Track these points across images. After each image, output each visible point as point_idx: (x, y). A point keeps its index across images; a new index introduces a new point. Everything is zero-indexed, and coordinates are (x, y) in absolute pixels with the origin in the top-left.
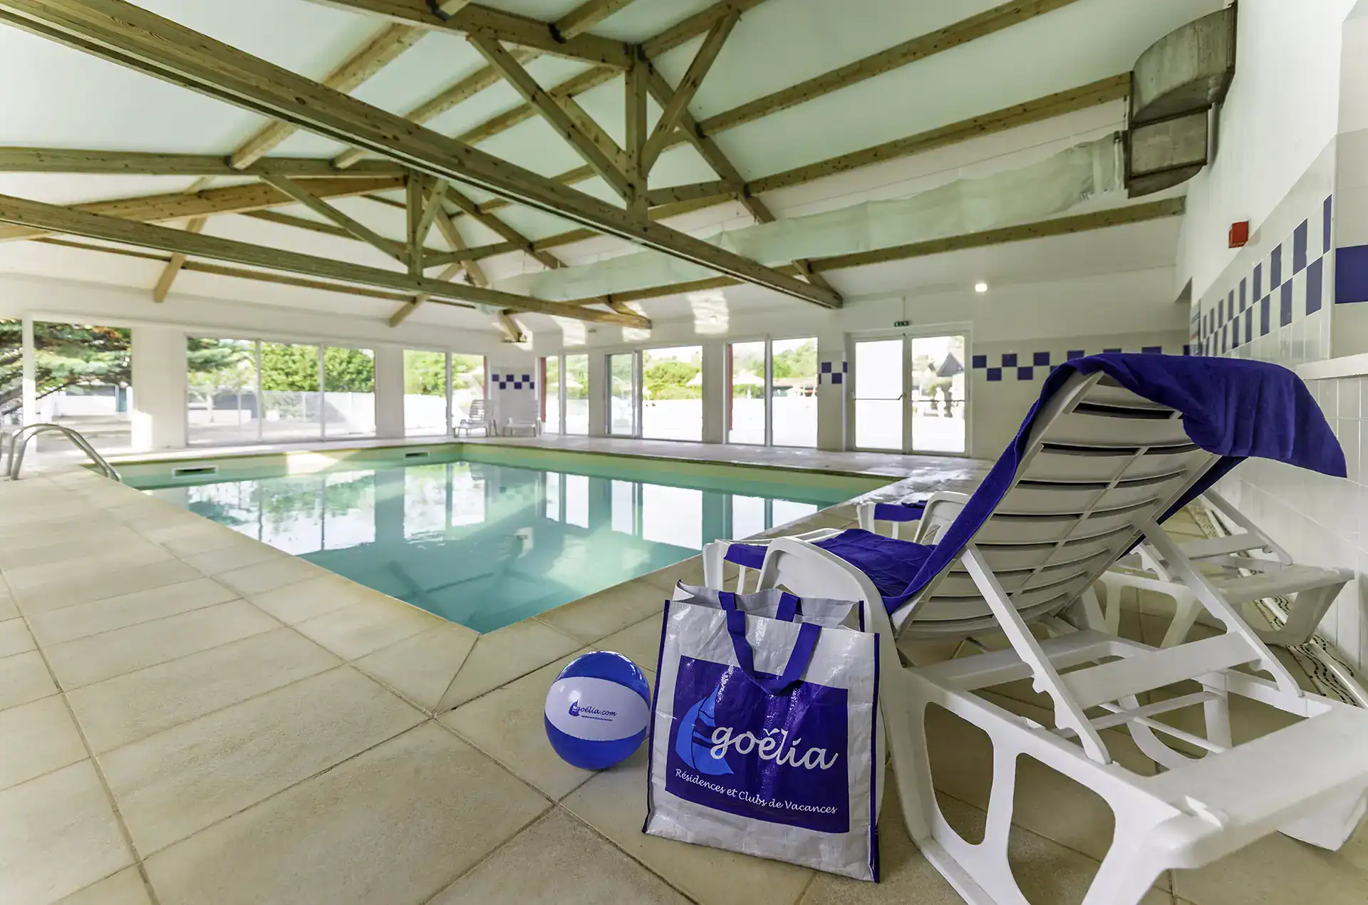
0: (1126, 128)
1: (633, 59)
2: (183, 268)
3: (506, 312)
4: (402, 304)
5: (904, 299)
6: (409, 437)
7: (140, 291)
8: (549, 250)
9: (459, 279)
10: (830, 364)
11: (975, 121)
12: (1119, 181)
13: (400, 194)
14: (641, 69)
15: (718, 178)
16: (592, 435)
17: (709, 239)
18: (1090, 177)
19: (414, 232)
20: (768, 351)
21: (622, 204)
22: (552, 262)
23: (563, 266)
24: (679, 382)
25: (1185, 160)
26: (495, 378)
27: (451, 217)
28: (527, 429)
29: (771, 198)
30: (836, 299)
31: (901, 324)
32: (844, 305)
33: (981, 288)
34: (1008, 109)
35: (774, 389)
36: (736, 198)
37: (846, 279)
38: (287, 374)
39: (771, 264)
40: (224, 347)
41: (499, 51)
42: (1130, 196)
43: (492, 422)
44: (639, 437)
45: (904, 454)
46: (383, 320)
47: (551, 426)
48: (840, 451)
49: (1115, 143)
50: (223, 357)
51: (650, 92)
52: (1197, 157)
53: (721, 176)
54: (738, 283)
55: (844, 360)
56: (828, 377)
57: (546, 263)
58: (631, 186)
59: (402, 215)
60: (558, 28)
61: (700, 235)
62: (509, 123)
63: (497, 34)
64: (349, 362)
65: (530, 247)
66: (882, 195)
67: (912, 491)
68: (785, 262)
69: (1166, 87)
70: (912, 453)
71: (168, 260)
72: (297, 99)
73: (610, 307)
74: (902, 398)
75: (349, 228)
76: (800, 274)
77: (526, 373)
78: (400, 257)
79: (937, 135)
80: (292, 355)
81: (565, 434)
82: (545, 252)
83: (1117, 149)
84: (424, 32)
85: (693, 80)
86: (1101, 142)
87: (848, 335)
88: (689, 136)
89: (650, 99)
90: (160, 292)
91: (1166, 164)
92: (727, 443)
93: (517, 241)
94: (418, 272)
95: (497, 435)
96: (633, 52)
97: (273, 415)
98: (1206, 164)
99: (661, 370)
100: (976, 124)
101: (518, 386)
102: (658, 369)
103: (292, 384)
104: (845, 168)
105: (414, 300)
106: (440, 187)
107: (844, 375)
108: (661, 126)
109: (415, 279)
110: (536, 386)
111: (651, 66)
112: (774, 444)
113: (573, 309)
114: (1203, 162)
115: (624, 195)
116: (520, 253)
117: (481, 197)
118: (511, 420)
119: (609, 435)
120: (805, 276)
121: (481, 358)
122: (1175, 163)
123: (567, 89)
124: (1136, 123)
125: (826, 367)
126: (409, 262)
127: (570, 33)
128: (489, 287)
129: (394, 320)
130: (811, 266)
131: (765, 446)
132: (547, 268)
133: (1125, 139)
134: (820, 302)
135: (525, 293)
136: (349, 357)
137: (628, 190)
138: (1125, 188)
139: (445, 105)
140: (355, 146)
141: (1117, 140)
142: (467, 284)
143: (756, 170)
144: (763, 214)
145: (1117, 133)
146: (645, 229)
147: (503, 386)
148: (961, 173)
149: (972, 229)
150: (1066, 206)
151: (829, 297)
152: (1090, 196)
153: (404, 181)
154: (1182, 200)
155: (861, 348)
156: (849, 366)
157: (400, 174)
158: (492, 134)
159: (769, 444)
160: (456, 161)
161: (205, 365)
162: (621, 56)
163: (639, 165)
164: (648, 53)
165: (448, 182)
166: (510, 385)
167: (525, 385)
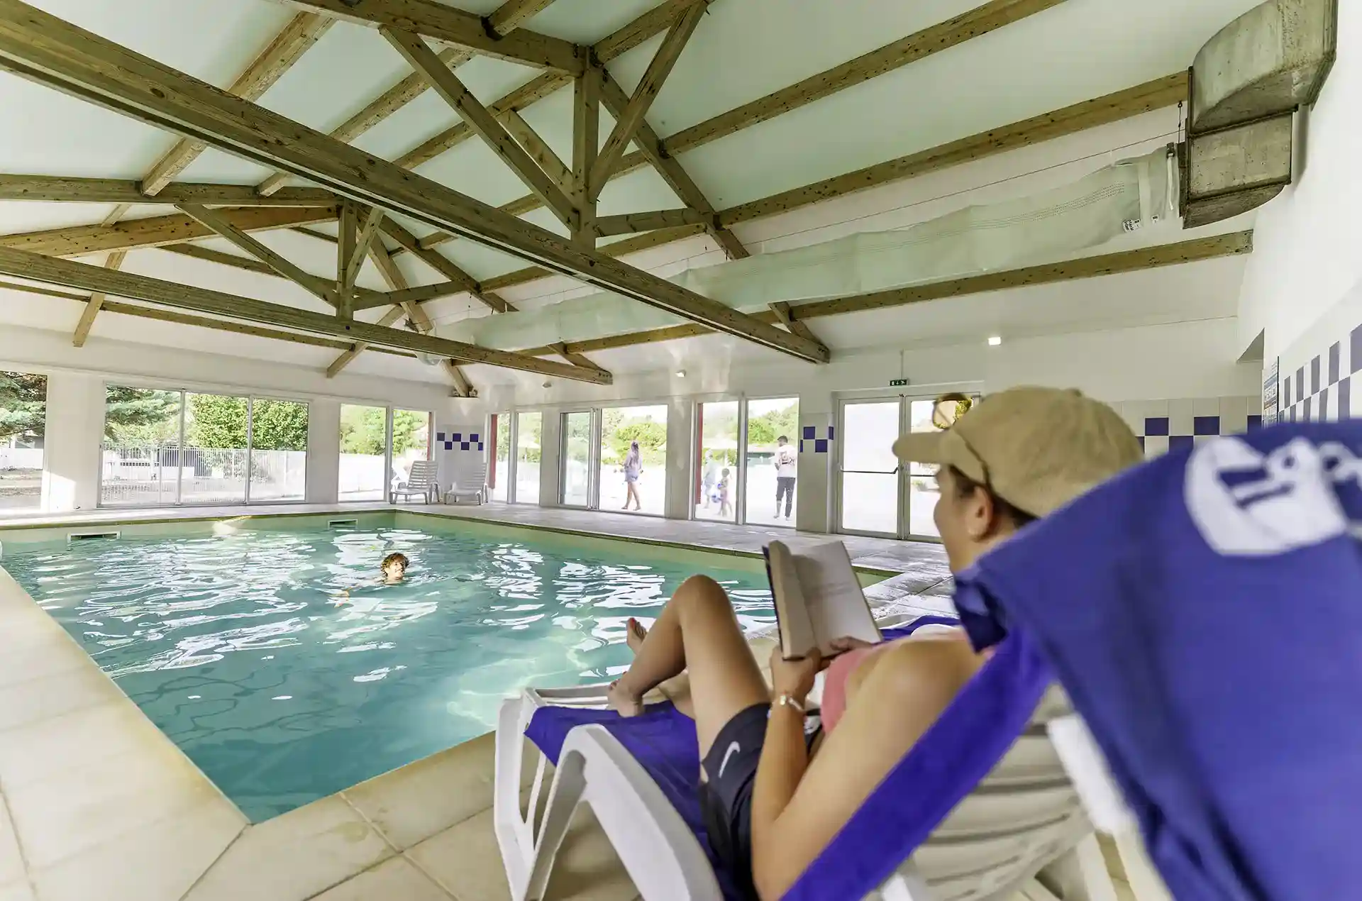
0: (1183, 140)
1: (584, 64)
2: (103, 308)
3: (453, 362)
4: (341, 352)
5: (902, 353)
6: (341, 502)
7: (61, 335)
8: (497, 291)
9: (399, 325)
10: (813, 428)
11: (991, 135)
12: (1172, 206)
13: (333, 227)
14: (593, 76)
15: (683, 206)
16: (544, 505)
17: (674, 277)
18: (1137, 202)
19: (345, 269)
20: (743, 414)
21: (565, 232)
22: (500, 305)
23: (511, 309)
24: (653, 445)
25: (1261, 177)
26: (441, 437)
27: (390, 253)
28: (472, 497)
29: (744, 231)
30: (822, 352)
31: (898, 383)
32: (831, 360)
33: (995, 341)
34: (1031, 120)
35: (747, 455)
36: (705, 231)
37: (835, 327)
38: (230, 429)
39: (746, 309)
40: (156, 398)
41: (419, 46)
42: (1187, 225)
43: (434, 487)
44: (595, 509)
45: (899, 539)
46: (318, 370)
47: (500, 492)
48: (824, 533)
49: (1167, 157)
50: (156, 408)
51: (604, 103)
52: (1279, 173)
53: (686, 204)
54: (708, 331)
55: (830, 424)
56: (810, 444)
57: (494, 307)
58: (576, 211)
59: (332, 250)
60: (491, 21)
61: (664, 274)
62: (447, 143)
63: (418, 26)
64: (295, 417)
65: (477, 288)
66: (878, 224)
67: (907, 592)
68: (763, 307)
69: (1237, 83)
70: (908, 538)
71: (87, 299)
72: (154, 90)
73: (566, 358)
74: (897, 472)
75: (271, 264)
76: (780, 322)
77: (474, 433)
78: (327, 297)
79: (944, 152)
80: (236, 407)
81: (514, 502)
82: (493, 293)
83: (1171, 165)
84: (328, 22)
85: (650, 85)
86: (1149, 159)
87: (835, 395)
88: (651, 156)
89: (603, 110)
90: (80, 337)
91: (1237, 182)
92: (694, 519)
93: (461, 281)
94: (348, 315)
95: (439, 502)
96: (583, 56)
97: (217, 473)
98: (1289, 182)
99: (633, 432)
100: (992, 138)
101: (465, 447)
102: (630, 430)
103: (235, 439)
104: (834, 193)
105: (352, 348)
106: (373, 218)
107: (830, 442)
108: (613, 140)
109: (344, 323)
110: (485, 446)
111: (605, 71)
112: (747, 521)
113: (525, 361)
114: (1287, 180)
115: (568, 222)
116: (466, 294)
117: (423, 230)
118: (454, 485)
119: (561, 506)
120: (785, 324)
121: (425, 415)
122: (1248, 180)
123: (511, 103)
124: (1195, 132)
125: (808, 432)
126: (337, 303)
127: (505, 28)
128: (431, 334)
129: (331, 371)
130: (793, 312)
131: (736, 523)
132: (495, 312)
133: (1181, 154)
134: (804, 356)
135: (470, 340)
136: (295, 411)
137: (573, 216)
138: (1181, 214)
139: (371, 120)
140: (279, 170)
141: (1170, 155)
142: (408, 329)
143: (727, 196)
144: (736, 250)
145: (1170, 145)
146: (592, 263)
147: (448, 446)
148: (972, 199)
149: (986, 267)
150: (1102, 240)
151: (813, 350)
152: (1134, 225)
153: (336, 212)
154: (1248, 234)
155: (852, 412)
156: (835, 432)
157: (332, 204)
158: (431, 156)
159: (740, 522)
160: (357, 174)
161: (136, 417)
162: (570, 58)
163: (587, 187)
164: (601, 57)
165: (384, 212)
166: (457, 445)
167: (473, 445)
